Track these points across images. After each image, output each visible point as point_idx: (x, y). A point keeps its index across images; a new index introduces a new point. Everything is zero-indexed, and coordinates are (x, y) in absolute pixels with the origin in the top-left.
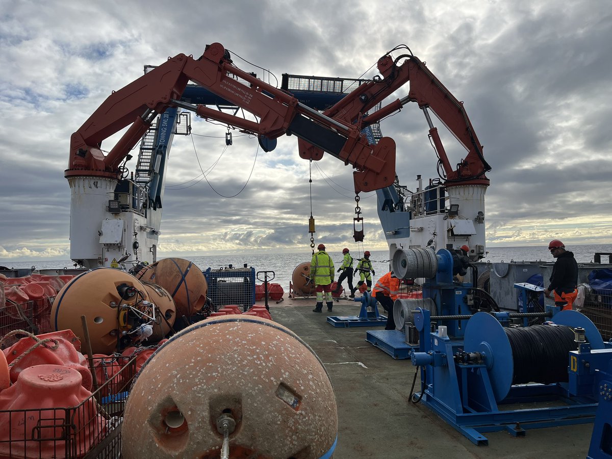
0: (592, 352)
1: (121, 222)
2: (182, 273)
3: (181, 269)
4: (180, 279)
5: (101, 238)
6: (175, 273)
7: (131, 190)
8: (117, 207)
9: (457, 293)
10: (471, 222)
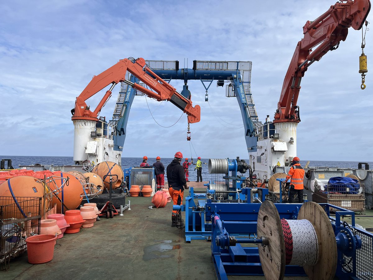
0: (212, 203)
1: (96, 143)
2: (109, 169)
3: (109, 167)
4: (108, 172)
5: (86, 150)
6: (106, 169)
7: (103, 126)
8: (95, 135)
9: (237, 182)
10: (285, 143)
